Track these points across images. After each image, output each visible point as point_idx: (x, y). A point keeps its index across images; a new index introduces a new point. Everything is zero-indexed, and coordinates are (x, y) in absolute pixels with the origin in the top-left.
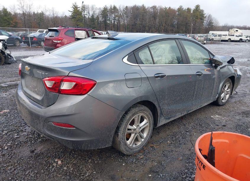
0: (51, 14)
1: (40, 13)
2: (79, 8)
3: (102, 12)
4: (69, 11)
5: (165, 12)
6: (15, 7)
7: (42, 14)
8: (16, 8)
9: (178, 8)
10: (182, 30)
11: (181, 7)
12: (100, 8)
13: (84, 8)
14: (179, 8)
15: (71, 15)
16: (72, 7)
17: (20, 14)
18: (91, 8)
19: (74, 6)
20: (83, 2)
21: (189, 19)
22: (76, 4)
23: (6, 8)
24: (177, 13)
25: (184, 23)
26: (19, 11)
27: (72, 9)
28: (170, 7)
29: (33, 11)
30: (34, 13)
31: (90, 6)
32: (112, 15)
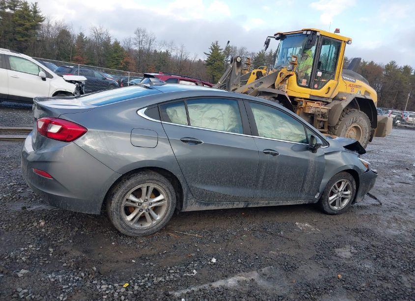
0: (178, 54)
1: (164, 53)
2: (221, 50)
3: (255, 60)
4: (205, 54)
5: (361, 69)
6: (130, 41)
7: (167, 54)
8: (132, 42)
9: (386, 64)
10: (390, 102)
11: (393, 63)
12: (253, 54)
13: (228, 50)
14: (388, 65)
15: (206, 60)
16: (210, 47)
17: (135, 51)
18: (239, 52)
19: (214, 46)
20: (229, 42)
21: (405, 85)
22: (217, 43)
23: (118, 41)
24: (384, 73)
25: (394, 91)
26: (135, 48)
27: (209, 51)
28: (372, 62)
29: (154, 49)
30: (155, 51)
31: (238, 49)
32: (271, 65)
